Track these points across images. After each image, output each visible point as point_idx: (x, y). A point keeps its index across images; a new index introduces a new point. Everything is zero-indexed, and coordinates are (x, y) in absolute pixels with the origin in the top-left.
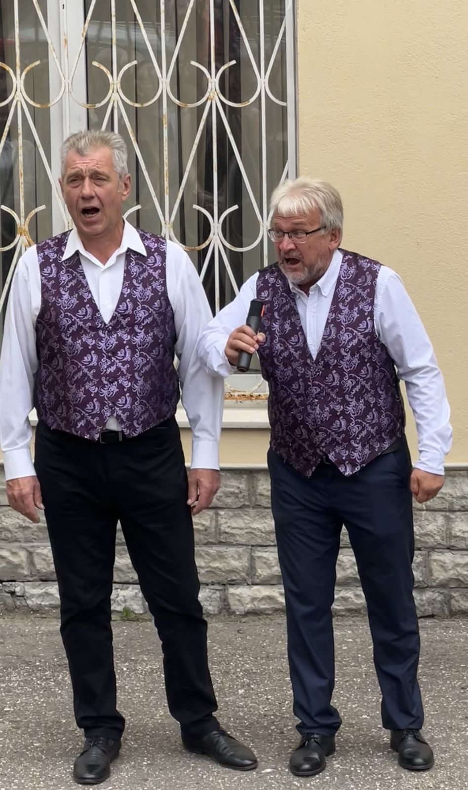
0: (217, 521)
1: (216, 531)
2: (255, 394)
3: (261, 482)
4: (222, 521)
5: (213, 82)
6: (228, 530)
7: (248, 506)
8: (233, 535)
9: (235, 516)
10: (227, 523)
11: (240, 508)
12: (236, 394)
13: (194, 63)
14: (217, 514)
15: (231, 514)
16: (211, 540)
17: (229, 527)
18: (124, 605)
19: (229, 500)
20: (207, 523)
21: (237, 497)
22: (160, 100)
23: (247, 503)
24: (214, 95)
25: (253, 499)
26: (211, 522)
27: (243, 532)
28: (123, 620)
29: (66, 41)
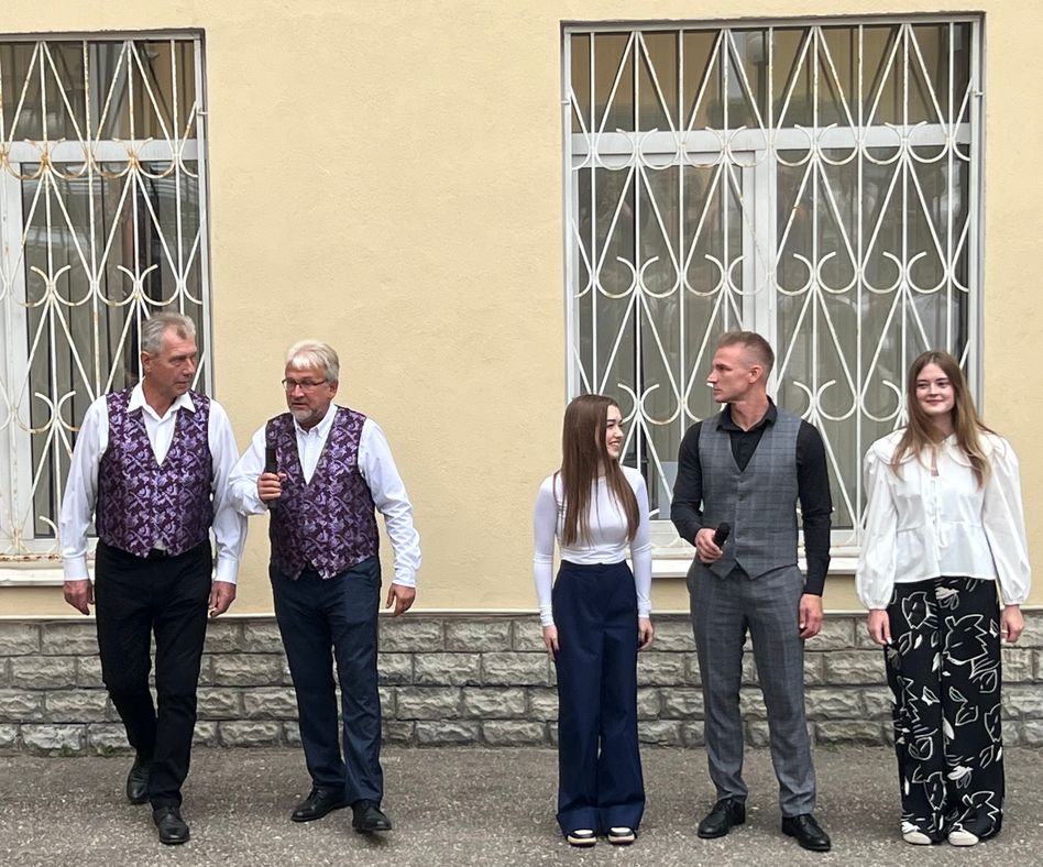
5: (138, 284)
13: (120, 267)
18: (62, 743)
22: (91, 299)
24: (138, 295)
28: (60, 755)
29: (7, 249)
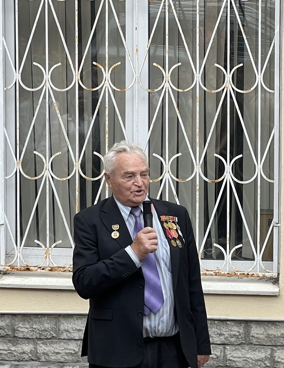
0: (224, 353)
1: (224, 359)
2: (250, 273)
3: (253, 329)
4: (228, 352)
5: (229, 77)
6: (231, 358)
7: (244, 344)
8: (234, 361)
9: (236, 349)
10: (230, 354)
11: (239, 344)
12: (239, 273)
13: (216, 65)
14: (225, 348)
15: (234, 348)
16: (220, 365)
17: (232, 356)
19: (233, 340)
20: (218, 354)
21: (237, 338)
22: (195, 87)
23: (244, 342)
24: (229, 85)
25: (248, 339)
26: (221, 353)
27: (241, 360)
29: (137, 50)
